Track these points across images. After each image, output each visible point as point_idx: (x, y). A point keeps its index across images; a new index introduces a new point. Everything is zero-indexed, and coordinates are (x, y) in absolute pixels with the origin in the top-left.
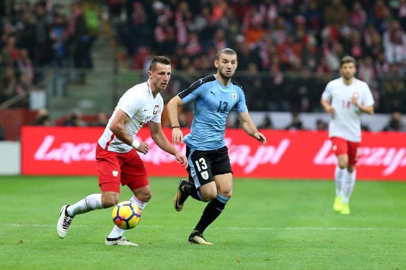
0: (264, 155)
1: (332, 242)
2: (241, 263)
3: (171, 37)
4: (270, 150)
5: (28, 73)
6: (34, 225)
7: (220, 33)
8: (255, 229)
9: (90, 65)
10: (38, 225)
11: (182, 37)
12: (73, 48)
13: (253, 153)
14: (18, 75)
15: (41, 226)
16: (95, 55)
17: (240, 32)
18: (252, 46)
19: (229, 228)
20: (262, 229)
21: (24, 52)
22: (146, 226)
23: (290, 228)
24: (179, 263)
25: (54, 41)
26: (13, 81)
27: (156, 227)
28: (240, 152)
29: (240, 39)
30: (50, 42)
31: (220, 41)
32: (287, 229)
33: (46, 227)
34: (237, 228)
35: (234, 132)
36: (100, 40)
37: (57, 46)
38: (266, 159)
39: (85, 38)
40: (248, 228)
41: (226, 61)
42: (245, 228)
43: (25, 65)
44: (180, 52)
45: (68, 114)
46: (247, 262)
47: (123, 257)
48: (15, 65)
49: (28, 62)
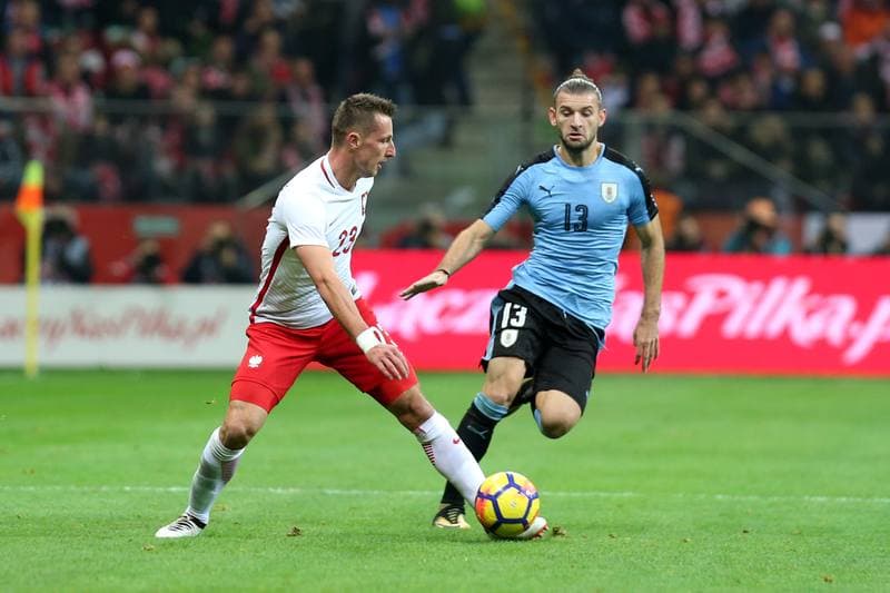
2: (833, 585)
3: (662, 30)
5: (311, 116)
6: (329, 492)
7: (783, 21)
8: (869, 501)
9: (465, 100)
10: (337, 492)
11: (690, 29)
12: (422, 56)
13: (863, 314)
14: (288, 124)
15: (346, 493)
16: (480, 77)
17: (830, 17)
18: (862, 52)
19: (806, 498)
21: (303, 68)
22: (602, 494)
25: (376, 40)
26: (274, 136)
27: (626, 495)
28: (834, 313)
29: (831, 32)
30: (370, 41)
31: (781, 39)
33: (357, 496)
34: (820, 499)
35: (817, 261)
36: (485, 43)
37: (385, 51)
39: (452, 33)
42: (844, 499)
43: (306, 98)
44: (684, 66)
45: (411, 219)
46: (850, 582)
47: (544, 568)
48: (283, 99)
49: (314, 90)
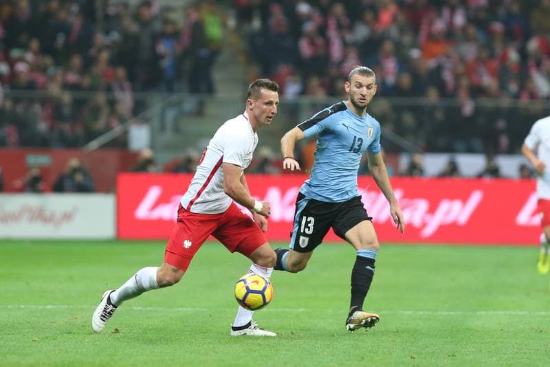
0: (448, 213)
1: (541, 332)
2: (416, 360)
3: (321, 51)
4: (457, 205)
5: (126, 100)
6: (135, 308)
7: (388, 46)
8: (435, 314)
9: (210, 90)
10: (139, 308)
11: (336, 51)
12: (188, 65)
13: (432, 210)
14: (112, 103)
15: (144, 309)
16: (218, 75)
17: (414, 45)
18: (431, 63)
19: (401, 312)
20: (445, 313)
21: (121, 72)
22: (287, 310)
23: (482, 313)
24: (332, 360)
25: (161, 57)
26: (105, 110)
27: (300, 310)
28: (415, 209)
29: (415, 53)
30: (158, 58)
31: (387, 56)
32: (479, 313)
33: (151, 311)
34: (410, 312)
35: (407, 180)
36: (222, 58)
37: (166, 63)
38: (450, 219)
39: (204, 52)
40: (426, 313)
41: (360, 86)
42: (421, 313)
43: (122, 89)
44: (333, 71)
45: (181, 156)
46: (425, 358)
47: (255, 351)
48: (109, 89)
49: (127, 84)
